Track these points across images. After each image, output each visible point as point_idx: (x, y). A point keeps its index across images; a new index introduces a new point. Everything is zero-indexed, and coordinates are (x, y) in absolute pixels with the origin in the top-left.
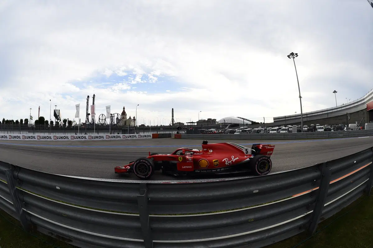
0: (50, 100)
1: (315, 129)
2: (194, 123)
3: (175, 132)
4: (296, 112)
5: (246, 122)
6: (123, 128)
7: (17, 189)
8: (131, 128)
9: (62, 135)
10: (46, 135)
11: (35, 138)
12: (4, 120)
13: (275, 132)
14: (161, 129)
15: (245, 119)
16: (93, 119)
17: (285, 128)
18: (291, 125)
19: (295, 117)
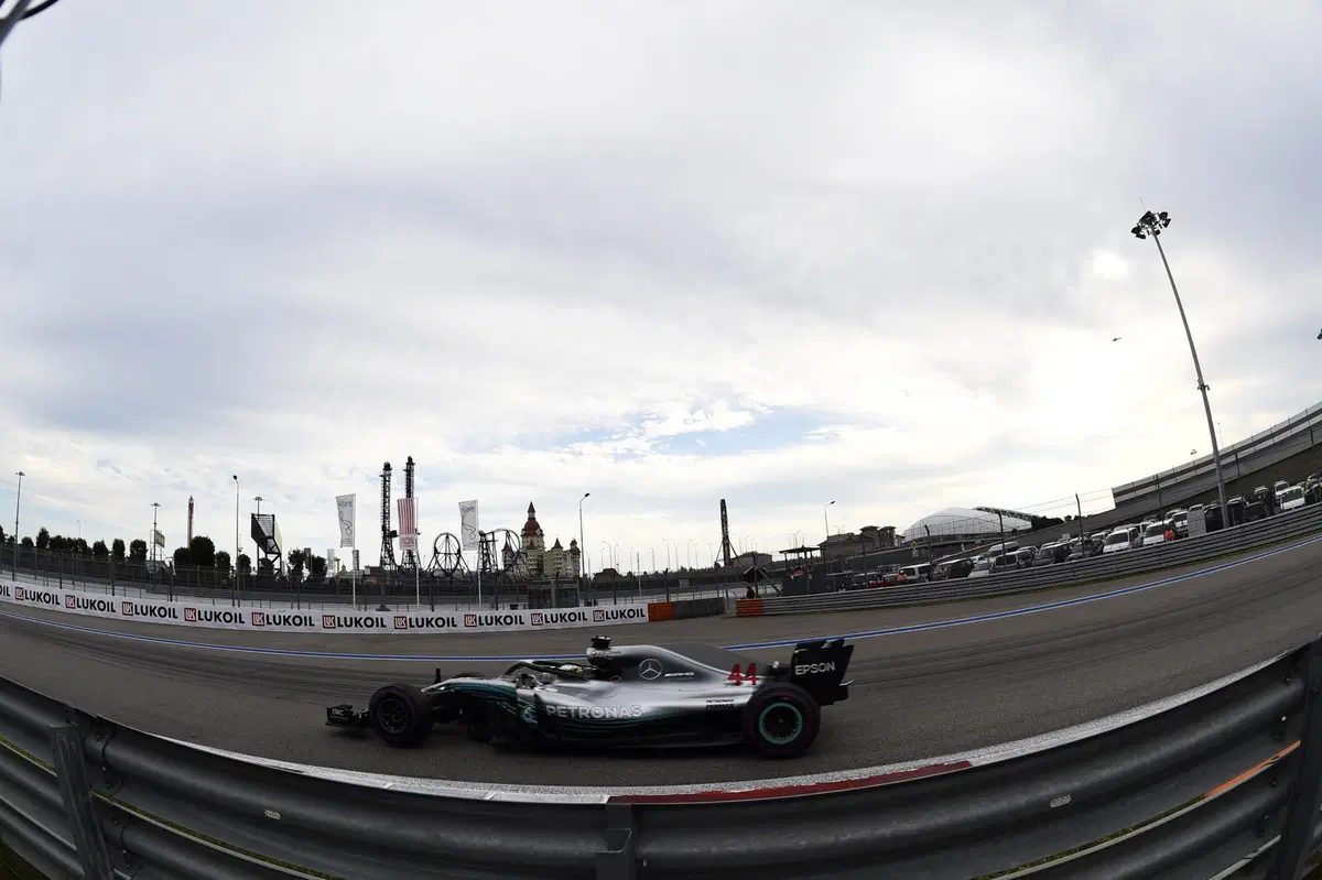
0: (235, 477)
1: (1271, 502)
2: (811, 550)
4: (1194, 452)
5: (1010, 523)
6: (532, 587)
7: (98, 799)
8: (566, 586)
9: (285, 609)
10: (222, 606)
11: (175, 617)
12: (43, 534)
13: (1125, 545)
14: (684, 583)
15: (1004, 512)
16: (410, 554)
17: (1161, 523)
18: (1183, 508)
19: (1193, 473)
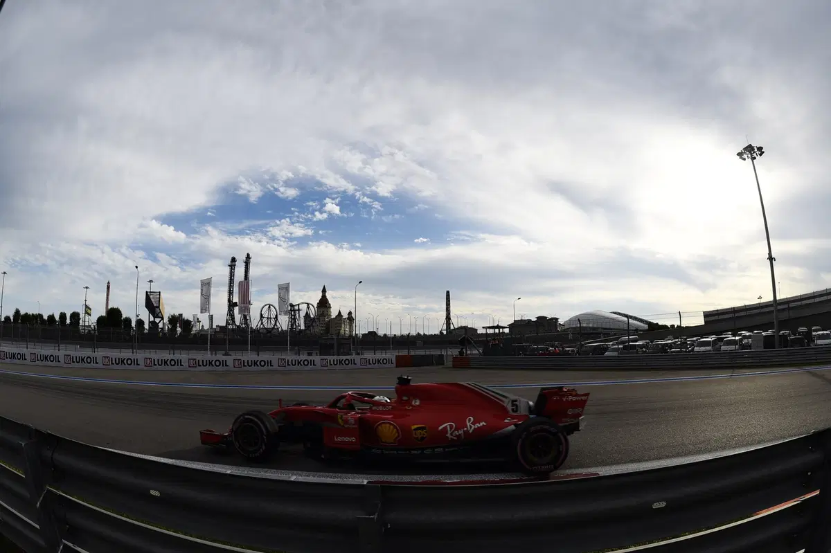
0: (137, 267)
2: (503, 328)
3: (455, 352)
4: (760, 298)
5: (634, 324)
6: (322, 341)
7: (51, 491)
8: (343, 342)
9: (165, 355)
10: (126, 354)
11: (97, 363)
12: (17, 312)
13: (709, 348)
14: (419, 343)
15: (631, 317)
16: (245, 317)
17: (734, 338)
18: (749, 332)
19: (758, 311)
